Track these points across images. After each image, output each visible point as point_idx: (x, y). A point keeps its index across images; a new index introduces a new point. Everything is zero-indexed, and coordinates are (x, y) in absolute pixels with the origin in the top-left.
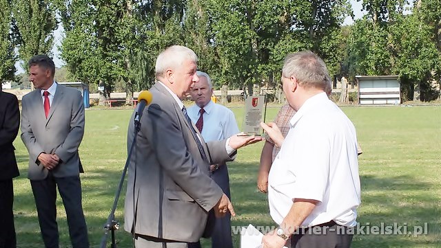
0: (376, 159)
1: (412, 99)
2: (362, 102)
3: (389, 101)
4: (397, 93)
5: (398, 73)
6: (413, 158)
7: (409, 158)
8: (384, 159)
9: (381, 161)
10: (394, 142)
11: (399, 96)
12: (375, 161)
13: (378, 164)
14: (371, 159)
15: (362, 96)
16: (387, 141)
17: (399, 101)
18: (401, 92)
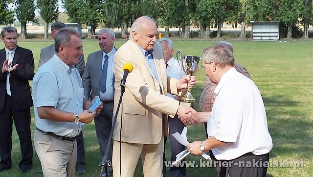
0: (267, 81)
1: (286, 37)
2: (254, 38)
3: (272, 38)
4: (277, 33)
5: (277, 20)
6: (290, 81)
7: (288, 81)
8: (272, 81)
9: (270, 83)
10: (277, 68)
11: (278, 34)
12: (266, 83)
13: (268, 85)
14: (264, 81)
15: (254, 35)
16: (272, 67)
17: (278, 38)
18: (279, 31)
